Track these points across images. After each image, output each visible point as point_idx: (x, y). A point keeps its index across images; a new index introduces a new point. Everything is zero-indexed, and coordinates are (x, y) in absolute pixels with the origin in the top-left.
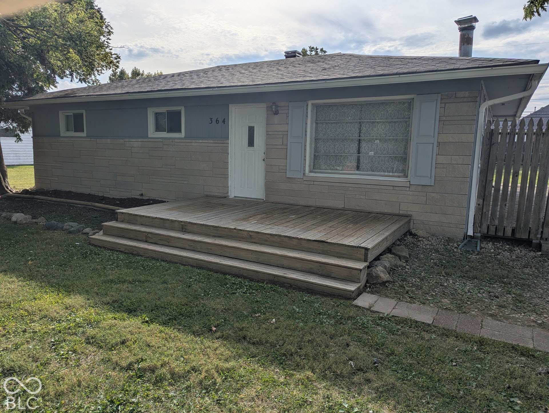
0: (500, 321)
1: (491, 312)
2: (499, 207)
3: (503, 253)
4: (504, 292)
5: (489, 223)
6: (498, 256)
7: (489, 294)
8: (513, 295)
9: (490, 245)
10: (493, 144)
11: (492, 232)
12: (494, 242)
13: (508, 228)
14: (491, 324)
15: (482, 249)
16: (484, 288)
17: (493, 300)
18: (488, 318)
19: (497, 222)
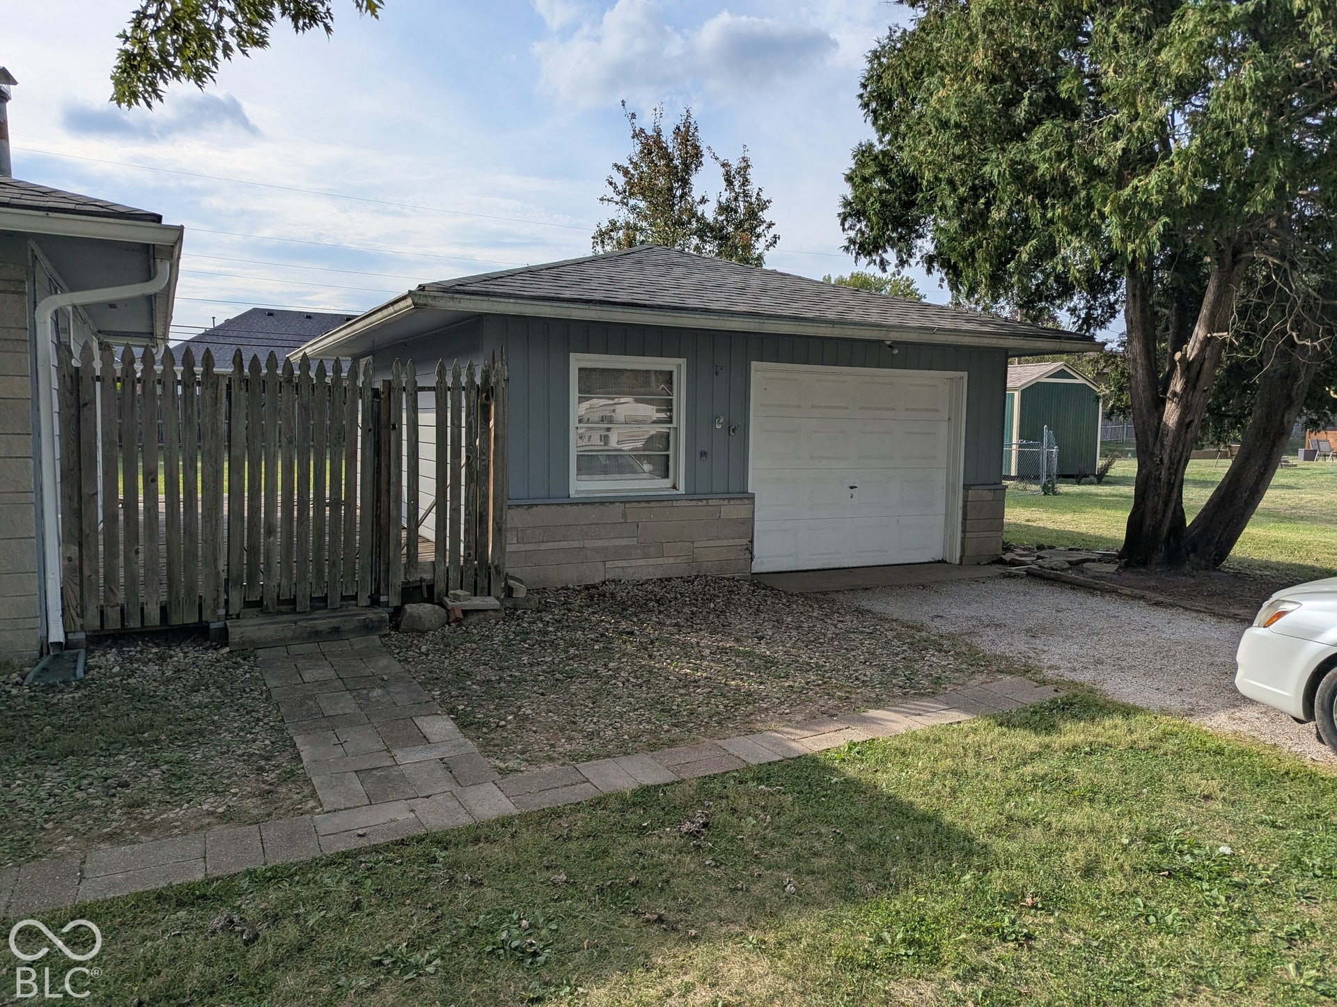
0: (133, 842)
1: (109, 829)
2: (121, 558)
3: (142, 670)
4: (143, 766)
5: (102, 602)
6: (130, 681)
7: (106, 784)
8: (164, 767)
9: (112, 656)
10: (85, 405)
11: (113, 623)
12: (122, 646)
13: (149, 606)
14: (106, 860)
15: (91, 672)
16: (90, 772)
17: (114, 795)
18: (102, 846)
19: (121, 596)
